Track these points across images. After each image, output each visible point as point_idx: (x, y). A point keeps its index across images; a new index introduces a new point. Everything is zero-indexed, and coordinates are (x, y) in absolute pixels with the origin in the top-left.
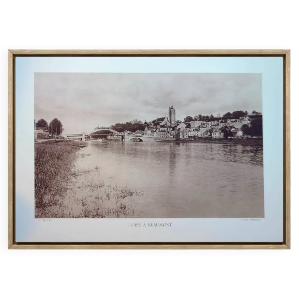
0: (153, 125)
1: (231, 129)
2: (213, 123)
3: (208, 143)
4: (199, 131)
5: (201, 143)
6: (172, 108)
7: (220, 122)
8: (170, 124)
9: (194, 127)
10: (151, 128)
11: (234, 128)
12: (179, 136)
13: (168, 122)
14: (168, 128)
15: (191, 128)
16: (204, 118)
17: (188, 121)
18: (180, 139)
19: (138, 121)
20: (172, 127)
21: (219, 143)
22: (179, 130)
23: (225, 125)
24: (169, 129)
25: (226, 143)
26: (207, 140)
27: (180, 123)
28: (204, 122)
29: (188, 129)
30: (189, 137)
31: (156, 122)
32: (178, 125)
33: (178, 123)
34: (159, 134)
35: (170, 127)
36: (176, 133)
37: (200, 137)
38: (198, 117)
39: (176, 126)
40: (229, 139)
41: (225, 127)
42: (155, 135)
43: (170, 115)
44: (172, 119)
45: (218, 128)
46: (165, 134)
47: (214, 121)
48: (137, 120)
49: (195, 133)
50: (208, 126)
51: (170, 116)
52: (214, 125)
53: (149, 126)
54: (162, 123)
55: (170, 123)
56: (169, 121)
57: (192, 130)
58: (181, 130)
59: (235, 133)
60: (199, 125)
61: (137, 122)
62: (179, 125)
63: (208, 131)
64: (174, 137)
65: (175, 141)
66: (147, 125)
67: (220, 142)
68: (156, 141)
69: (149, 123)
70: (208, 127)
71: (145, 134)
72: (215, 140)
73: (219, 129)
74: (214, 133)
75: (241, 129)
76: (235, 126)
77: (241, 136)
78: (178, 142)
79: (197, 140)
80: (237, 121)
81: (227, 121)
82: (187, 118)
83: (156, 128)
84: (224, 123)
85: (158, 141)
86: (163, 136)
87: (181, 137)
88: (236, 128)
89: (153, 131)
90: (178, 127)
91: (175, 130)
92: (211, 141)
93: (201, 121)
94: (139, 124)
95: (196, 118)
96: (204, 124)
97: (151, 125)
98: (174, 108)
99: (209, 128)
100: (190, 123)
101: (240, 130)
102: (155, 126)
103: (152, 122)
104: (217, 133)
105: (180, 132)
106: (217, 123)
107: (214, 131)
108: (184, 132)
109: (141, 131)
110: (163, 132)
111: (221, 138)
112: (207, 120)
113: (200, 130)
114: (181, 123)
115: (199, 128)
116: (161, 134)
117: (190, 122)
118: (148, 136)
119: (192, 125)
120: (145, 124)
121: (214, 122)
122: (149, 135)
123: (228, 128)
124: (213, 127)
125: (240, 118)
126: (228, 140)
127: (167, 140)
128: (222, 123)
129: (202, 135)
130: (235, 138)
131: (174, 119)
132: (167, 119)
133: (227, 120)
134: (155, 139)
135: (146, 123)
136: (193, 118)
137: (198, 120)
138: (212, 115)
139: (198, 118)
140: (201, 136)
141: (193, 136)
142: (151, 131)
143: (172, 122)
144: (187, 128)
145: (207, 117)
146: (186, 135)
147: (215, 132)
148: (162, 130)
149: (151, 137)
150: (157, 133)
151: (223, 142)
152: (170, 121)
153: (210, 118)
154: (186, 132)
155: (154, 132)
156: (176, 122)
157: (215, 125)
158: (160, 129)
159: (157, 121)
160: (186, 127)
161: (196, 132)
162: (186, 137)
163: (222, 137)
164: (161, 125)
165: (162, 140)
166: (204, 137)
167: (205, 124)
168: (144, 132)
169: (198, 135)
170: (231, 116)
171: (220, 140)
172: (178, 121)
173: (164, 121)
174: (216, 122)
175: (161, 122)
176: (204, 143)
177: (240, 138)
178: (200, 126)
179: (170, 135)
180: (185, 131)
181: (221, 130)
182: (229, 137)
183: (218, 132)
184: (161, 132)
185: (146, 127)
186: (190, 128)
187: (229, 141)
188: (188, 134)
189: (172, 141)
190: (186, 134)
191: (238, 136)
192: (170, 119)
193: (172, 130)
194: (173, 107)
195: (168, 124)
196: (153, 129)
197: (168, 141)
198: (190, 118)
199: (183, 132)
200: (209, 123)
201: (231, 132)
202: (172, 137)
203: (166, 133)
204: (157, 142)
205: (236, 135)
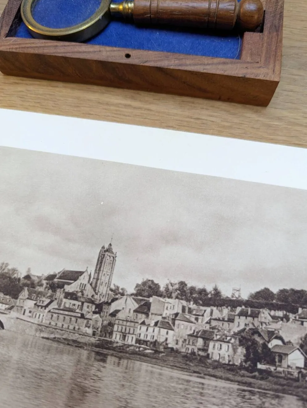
0: (44, 286)
1: (268, 342)
2: (217, 313)
3: (195, 372)
4: (173, 330)
5: (173, 367)
6: (109, 250)
7: (237, 313)
8: (94, 293)
9: (161, 315)
10: (39, 294)
11: (280, 338)
12: (111, 333)
13: (88, 287)
14: (86, 304)
15: (150, 316)
16: (191, 293)
17: (146, 294)
18: (111, 343)
19: (10, 267)
20: (97, 302)
21: (228, 379)
22: (113, 314)
23: (253, 324)
24: (88, 307)
25: (250, 385)
26: (191, 361)
27: (123, 294)
28: (192, 306)
29: (142, 317)
30: (138, 341)
31: (56, 280)
32: (114, 300)
33: (117, 294)
34: (55, 315)
35: (92, 302)
36: (105, 323)
37: (172, 349)
38: (177, 286)
39: (110, 301)
40: (261, 371)
41: (250, 329)
42: (43, 316)
43: (100, 268)
44: (104, 279)
45: (229, 331)
46: (73, 319)
47: (221, 305)
48: (7, 265)
49: (159, 332)
50: (200, 317)
51: (100, 270)
52: (219, 320)
53: (34, 288)
54: (72, 285)
55: (95, 290)
56: (91, 284)
57: (152, 324)
58: (120, 315)
59: (282, 356)
60: (175, 312)
61: (6, 271)
62: (117, 299)
63: (198, 333)
64: (94, 334)
65: (97, 346)
66: (29, 282)
67: (230, 376)
68: (42, 335)
69: (36, 280)
70: (200, 321)
71: (15, 308)
72: (215, 368)
73: (232, 333)
74: (217, 344)
75: (302, 346)
76: (281, 334)
77: (297, 368)
78: (105, 351)
79: (161, 355)
80: (291, 320)
81: (259, 313)
82: (144, 284)
83: (51, 296)
84: (250, 319)
85: (46, 335)
86: (66, 326)
87: (116, 338)
88: (286, 340)
89: (41, 304)
90: (114, 307)
91: (102, 314)
92: (204, 369)
93: (181, 301)
94: (10, 278)
95: (170, 288)
96: (190, 311)
97: (41, 285)
98: (114, 251)
99: (202, 325)
100: (151, 300)
101: (298, 349)
102: (50, 291)
103: (45, 280)
104: (225, 346)
105: (117, 322)
106: (229, 315)
107: (218, 337)
108: (128, 324)
109: (8, 297)
110: (67, 313)
111: (234, 365)
112: (201, 299)
113: (175, 328)
114: (125, 297)
115: (174, 320)
116: (61, 317)
117: (149, 296)
118: (22, 317)
119: (153, 309)
120: (26, 281)
121: (221, 311)
122: (27, 312)
123: (260, 335)
124: (214, 323)
125: (300, 310)
126: (256, 374)
127: (74, 338)
128: (243, 318)
129: (180, 343)
130: (280, 373)
131: (107, 280)
132: (87, 278)
133: (261, 310)
134: (40, 328)
135: (28, 277)
136: (162, 289)
137: (174, 295)
138: (215, 289)
139: (176, 290)
140: (175, 347)
141: (151, 343)
142: (35, 302)
143: (101, 287)
144: (140, 315)
145: (203, 292)
146: (133, 334)
147: (218, 340)
148: (67, 306)
149: (29, 320)
150: (49, 311)
151: (239, 379)
152: (93, 285)
153: (209, 296)
154: (132, 324)
155: (42, 307)
156: (111, 290)
157: (223, 320)
158: (62, 301)
159: (58, 278)
160: (135, 311)
161: (163, 331)
162: (131, 340)
163: (240, 362)
164: (66, 291)
165: (57, 336)
166: (183, 350)
167: (194, 312)
168: (15, 303)
169: (166, 339)
170: (274, 301)
171: (231, 368)
172: (118, 288)
173: (78, 282)
174: (226, 312)
175: (69, 284)
176: (182, 369)
177: (296, 374)
178: (177, 315)
179: (86, 326)
180: (131, 322)
181: (238, 337)
182: (260, 366)
183: (228, 342)
184: (62, 312)
185: (26, 288)
186: (147, 315)
187: (262, 379)
188: (138, 331)
189: (86, 344)
190: (131, 332)
191: (289, 367)
192: (98, 279)
193: (95, 313)
194: (112, 247)
195: (89, 292)
196: (44, 299)
197: (74, 341)
198: (153, 286)
199: (125, 323)
200: (205, 311)
201: (270, 349)
202: (90, 331)
203: (75, 317)
204: (43, 338)
205: (284, 364)
